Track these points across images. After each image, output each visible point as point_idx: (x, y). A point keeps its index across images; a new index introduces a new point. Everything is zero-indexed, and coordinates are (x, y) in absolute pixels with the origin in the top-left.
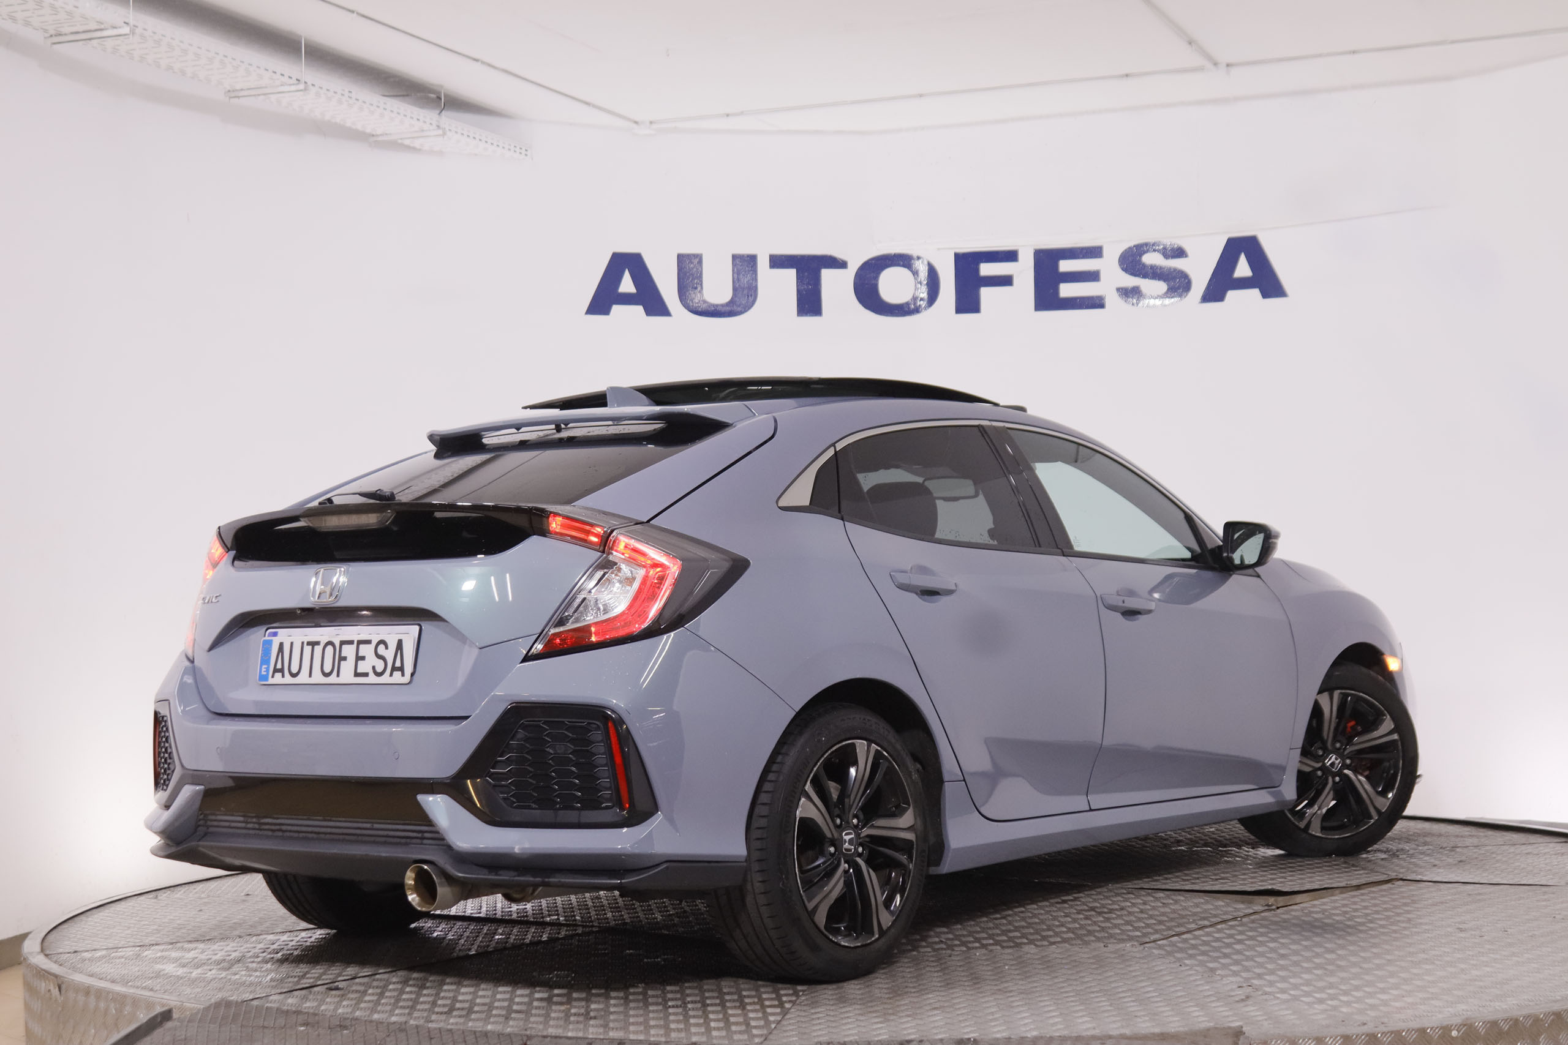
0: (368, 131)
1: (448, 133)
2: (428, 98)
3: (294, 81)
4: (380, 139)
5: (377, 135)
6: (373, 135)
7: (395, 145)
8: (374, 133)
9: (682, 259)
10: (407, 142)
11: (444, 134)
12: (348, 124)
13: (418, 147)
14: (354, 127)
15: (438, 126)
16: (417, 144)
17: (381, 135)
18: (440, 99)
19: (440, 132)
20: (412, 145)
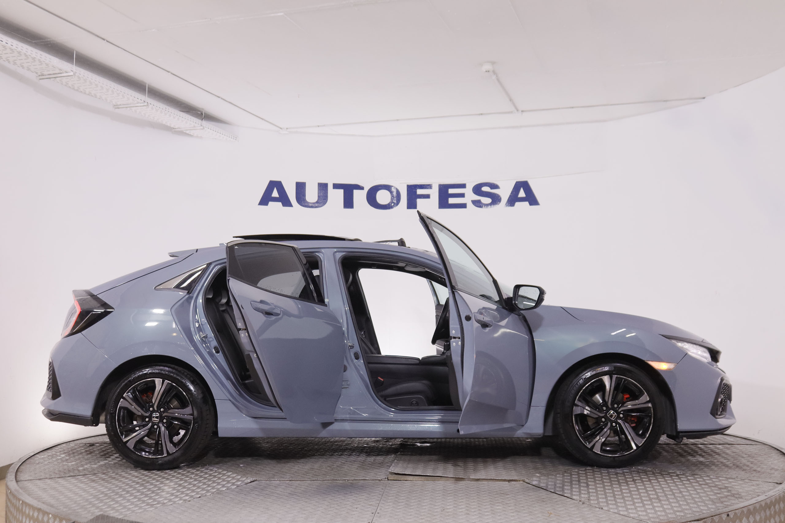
0: (172, 126)
1: (205, 128)
2: (198, 114)
3: (142, 101)
5: (176, 129)
6: (174, 128)
7: (181, 133)
8: (174, 127)
10: (188, 132)
11: (204, 128)
12: (164, 123)
13: (192, 134)
14: (166, 124)
15: (201, 125)
16: (192, 133)
17: (177, 128)
18: (203, 114)
19: (202, 128)
20: (190, 134)
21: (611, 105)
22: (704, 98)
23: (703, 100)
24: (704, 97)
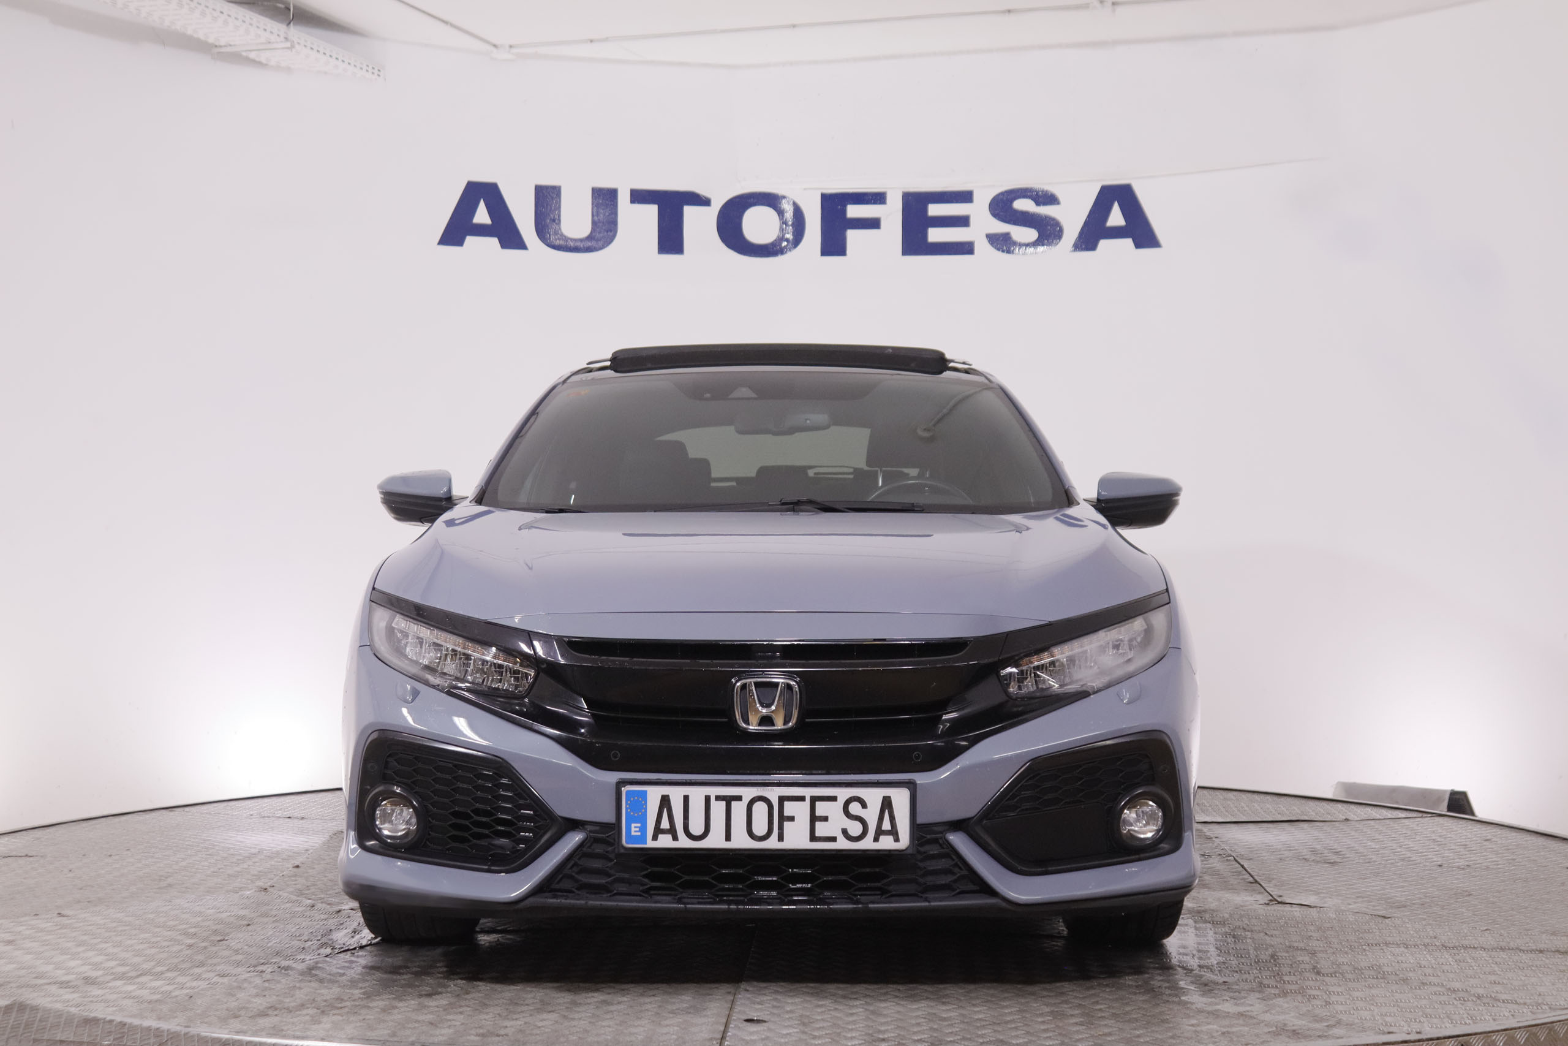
0: (211, 40)
1: (297, 46)
2: (277, 8)
4: (223, 50)
5: (221, 47)
6: (216, 46)
7: (237, 58)
8: (217, 44)
10: (252, 55)
11: (292, 47)
12: (189, 32)
13: (264, 61)
14: (195, 36)
15: (286, 39)
16: (263, 57)
17: (225, 46)
18: (290, 10)
19: (288, 44)
20: (257, 59)
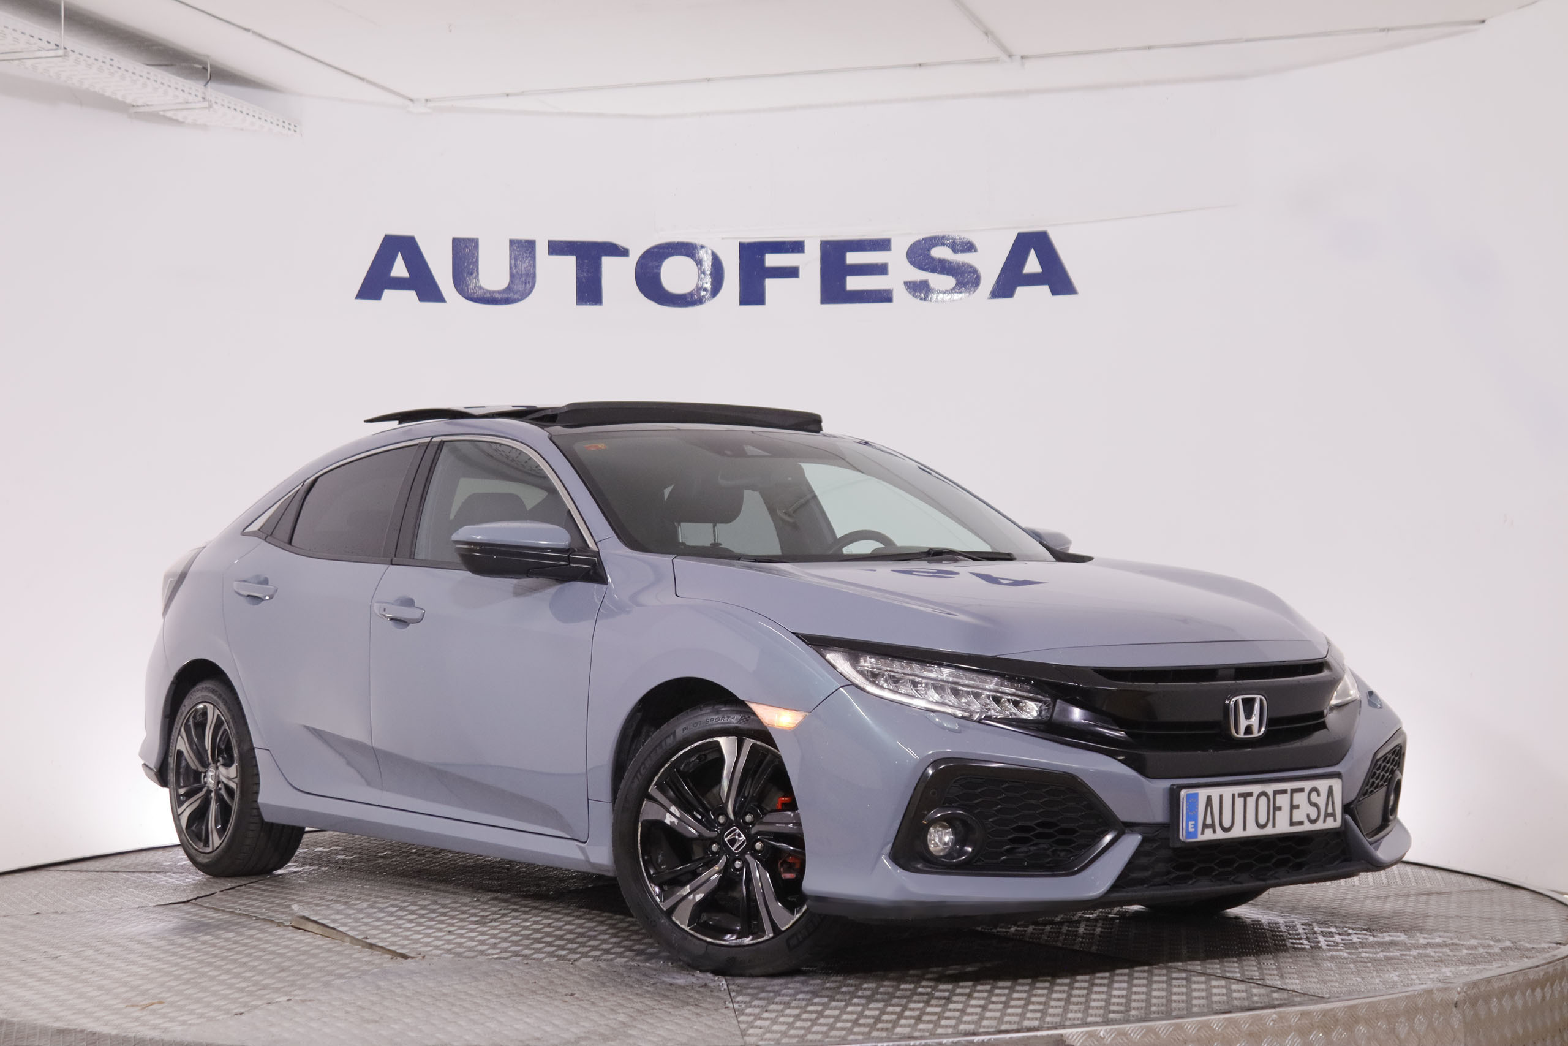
0: (129, 101)
1: (215, 106)
2: (193, 68)
3: (52, 46)
4: (142, 110)
5: (138, 107)
6: (133, 106)
7: (155, 118)
8: (135, 104)
9: (456, 242)
10: (169, 114)
11: (210, 106)
12: (108, 93)
13: (181, 119)
14: (113, 97)
15: (204, 98)
16: (180, 116)
17: (142, 106)
18: (207, 70)
19: (206, 104)
20: (174, 118)
21: (1247, 41)
22: (1483, 22)
23: (1482, 26)
24: (1482, 18)
